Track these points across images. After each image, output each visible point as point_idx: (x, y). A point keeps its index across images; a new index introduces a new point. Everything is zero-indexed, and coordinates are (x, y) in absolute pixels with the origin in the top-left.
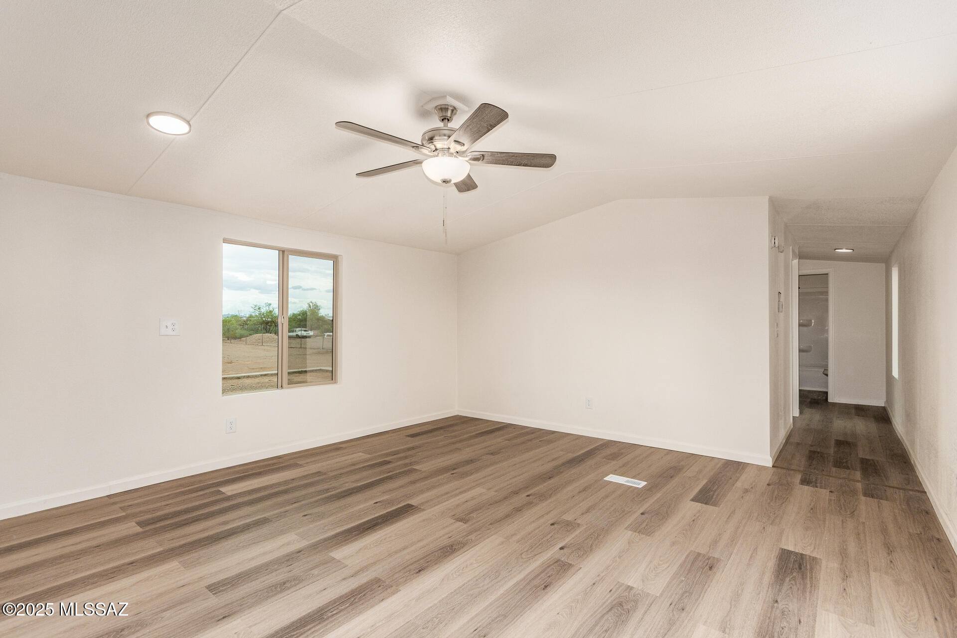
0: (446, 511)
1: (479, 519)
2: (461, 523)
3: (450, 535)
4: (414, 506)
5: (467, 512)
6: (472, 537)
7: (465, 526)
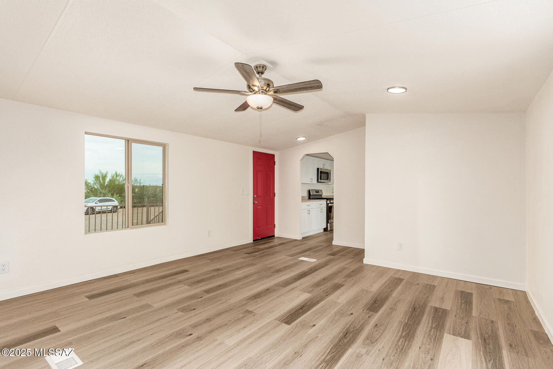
0: (260, 319)
1: (238, 313)
2: (250, 310)
3: (257, 303)
4: (284, 323)
5: (245, 318)
6: (244, 302)
7: (247, 308)
